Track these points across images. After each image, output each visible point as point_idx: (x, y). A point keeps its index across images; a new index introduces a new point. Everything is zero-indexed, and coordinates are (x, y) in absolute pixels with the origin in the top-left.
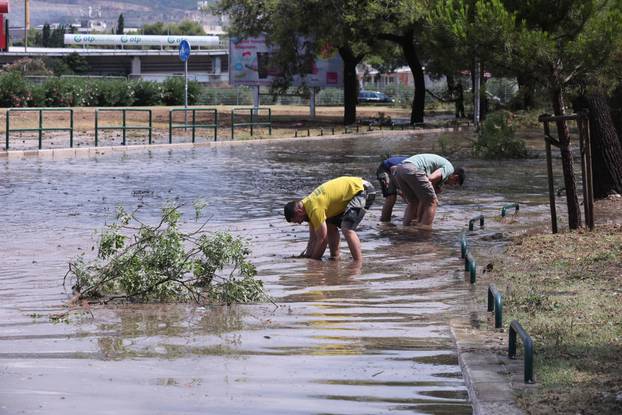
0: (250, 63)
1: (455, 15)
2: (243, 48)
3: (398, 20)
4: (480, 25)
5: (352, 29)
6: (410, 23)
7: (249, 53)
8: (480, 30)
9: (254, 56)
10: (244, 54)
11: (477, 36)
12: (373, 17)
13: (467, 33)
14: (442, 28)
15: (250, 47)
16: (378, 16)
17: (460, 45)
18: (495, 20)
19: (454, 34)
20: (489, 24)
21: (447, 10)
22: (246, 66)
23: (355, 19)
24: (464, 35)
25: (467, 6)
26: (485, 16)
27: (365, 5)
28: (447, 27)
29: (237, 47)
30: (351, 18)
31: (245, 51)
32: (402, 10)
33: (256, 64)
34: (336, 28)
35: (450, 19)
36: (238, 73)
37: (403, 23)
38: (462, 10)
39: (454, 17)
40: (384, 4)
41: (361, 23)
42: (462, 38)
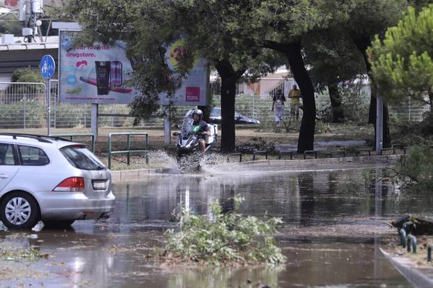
0: (86, 76)
1: (394, 65)
2: (77, 55)
3: (288, 28)
4: (413, 73)
5: (235, 39)
6: (303, 33)
7: (85, 63)
8: (412, 76)
9: (91, 66)
10: (78, 64)
11: (410, 81)
12: (260, 25)
13: (403, 78)
14: (383, 75)
15: (87, 55)
16: (265, 23)
17: (397, 88)
18: (424, 70)
19: (392, 80)
20: (420, 73)
21: (387, 61)
22: (81, 79)
23: (238, 27)
24: (401, 80)
25: (403, 59)
26: (417, 66)
27: (249, 10)
28: (387, 74)
29: (69, 55)
30: (232, 26)
31: (80, 59)
32: (294, 17)
33: (94, 76)
34: (214, 38)
35: (390, 68)
36: (71, 88)
37: (295, 32)
38: (399, 62)
39: (393, 67)
40: (272, 9)
41: (245, 32)
42: (399, 83)
